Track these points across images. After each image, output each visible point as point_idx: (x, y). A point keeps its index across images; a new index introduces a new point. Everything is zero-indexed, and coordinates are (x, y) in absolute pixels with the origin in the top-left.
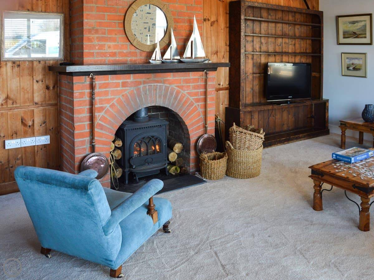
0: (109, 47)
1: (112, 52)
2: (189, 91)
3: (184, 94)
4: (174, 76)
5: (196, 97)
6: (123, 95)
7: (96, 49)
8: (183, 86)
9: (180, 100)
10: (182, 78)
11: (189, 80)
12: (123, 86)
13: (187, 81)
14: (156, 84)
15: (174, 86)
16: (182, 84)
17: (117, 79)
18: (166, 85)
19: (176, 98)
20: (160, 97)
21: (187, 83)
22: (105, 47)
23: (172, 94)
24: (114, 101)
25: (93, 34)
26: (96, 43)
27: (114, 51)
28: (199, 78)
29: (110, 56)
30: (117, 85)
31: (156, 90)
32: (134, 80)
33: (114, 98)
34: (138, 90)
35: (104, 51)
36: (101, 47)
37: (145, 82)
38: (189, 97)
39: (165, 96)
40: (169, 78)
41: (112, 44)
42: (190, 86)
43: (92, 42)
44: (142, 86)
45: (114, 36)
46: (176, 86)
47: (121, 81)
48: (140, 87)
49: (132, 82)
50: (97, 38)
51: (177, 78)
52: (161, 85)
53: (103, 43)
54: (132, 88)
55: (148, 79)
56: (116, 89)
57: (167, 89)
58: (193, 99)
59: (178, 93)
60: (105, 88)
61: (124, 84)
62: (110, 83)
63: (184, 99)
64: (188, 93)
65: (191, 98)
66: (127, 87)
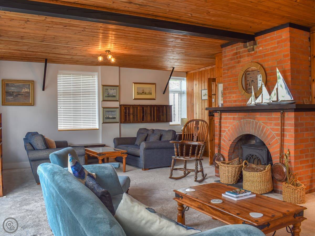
0: (233, 97)
3: (268, 129)
4: (261, 115)
6: (233, 125)
7: (228, 99)
8: (267, 123)
9: (265, 133)
10: (266, 116)
11: (271, 118)
12: (233, 120)
14: (250, 120)
16: (266, 121)
17: (231, 115)
18: (256, 121)
19: (262, 130)
20: (252, 128)
21: (270, 120)
22: (231, 97)
23: (259, 127)
24: (229, 128)
27: (235, 99)
28: (279, 118)
29: (234, 102)
30: (231, 119)
31: (250, 123)
32: (239, 117)
33: (229, 126)
34: (241, 122)
35: (231, 100)
37: (244, 118)
38: (272, 131)
39: (255, 129)
40: (258, 116)
42: (272, 123)
44: (242, 120)
45: (235, 90)
46: (262, 122)
47: (232, 117)
49: (237, 118)
51: (263, 117)
52: (253, 121)
54: (237, 121)
55: (245, 116)
56: (230, 121)
57: (256, 124)
58: (275, 133)
59: (264, 127)
60: (226, 120)
62: (228, 117)
63: (268, 132)
64: (271, 128)
66: (235, 120)
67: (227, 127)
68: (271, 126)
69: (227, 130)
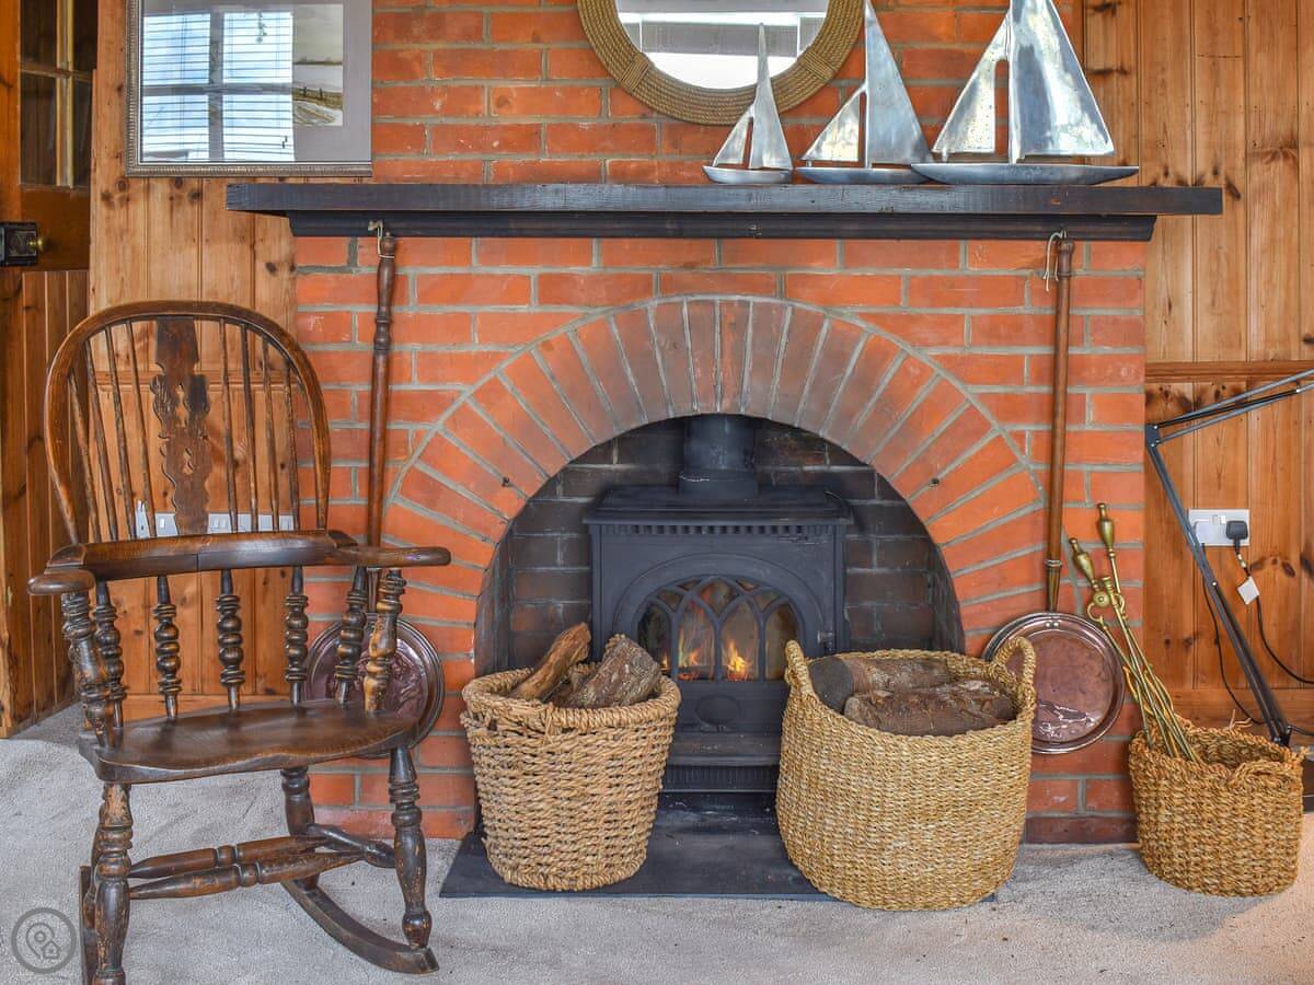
0: (502, 102)
1: (516, 128)
2: (950, 351)
3: (921, 366)
4: (851, 260)
5: (999, 389)
6: (547, 346)
7: (433, 111)
8: (912, 319)
9: (891, 401)
10: (907, 271)
11: (953, 283)
12: (544, 299)
13: (940, 293)
14: (735, 298)
15: (850, 314)
16: (905, 307)
17: (511, 259)
18: (798, 305)
19: (864, 382)
20: (762, 367)
21: (937, 301)
22: (478, 102)
23: (837, 357)
24: (500, 371)
25: (417, 40)
26: (433, 78)
27: (526, 121)
28: (1020, 281)
29: (506, 145)
30: (515, 290)
31: (738, 327)
32: (611, 271)
33: (496, 358)
34: (634, 321)
35: (472, 122)
36: (461, 100)
37: (668, 286)
38: (957, 384)
39: (795, 368)
40: (817, 269)
41: (514, 86)
42: (958, 319)
43: (412, 76)
44: (652, 304)
45: (524, 45)
46: (865, 317)
47: (533, 271)
48: (646, 310)
49: (594, 280)
50: (438, 55)
51: (870, 272)
52: (768, 306)
53: (468, 82)
54: (597, 314)
55: (690, 266)
56: (507, 308)
57: (805, 328)
58: (982, 397)
59: (877, 357)
60: (454, 300)
61: (553, 289)
62: (480, 276)
63: (922, 394)
64: (945, 360)
65: (971, 393)
66: (570, 303)
67: (469, 367)
68: (945, 343)
69: (464, 392)
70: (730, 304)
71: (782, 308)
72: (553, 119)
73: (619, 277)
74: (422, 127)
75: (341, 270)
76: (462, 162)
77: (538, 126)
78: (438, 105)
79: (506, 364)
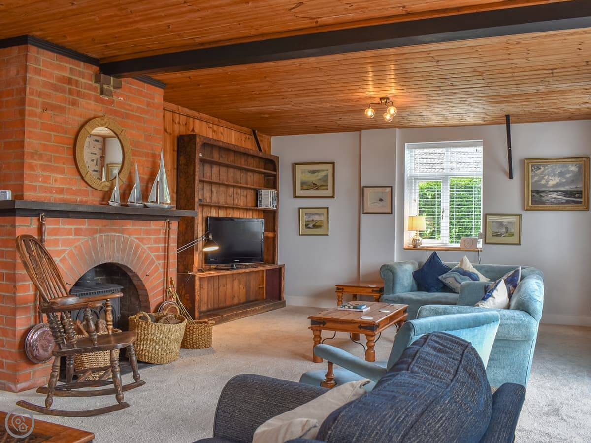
0: (56, 180)
1: (58, 188)
2: (149, 246)
3: (145, 249)
4: (134, 225)
5: (156, 254)
6: (76, 247)
7: (39, 181)
8: (143, 239)
9: (140, 257)
10: (143, 228)
11: (150, 230)
12: (76, 234)
13: (147, 232)
14: (113, 234)
15: (133, 238)
16: (143, 236)
17: (69, 224)
18: (125, 236)
19: (135, 253)
20: (118, 250)
21: (147, 234)
22: (50, 180)
23: (131, 248)
24: (66, 254)
25: (36, 160)
26: (39, 172)
27: (61, 186)
28: (160, 229)
29: (56, 192)
30: (69, 232)
31: (113, 241)
32: (90, 227)
33: (64, 250)
34: (94, 240)
35: (49, 185)
36: (46, 179)
37: (101, 231)
38: (150, 253)
39: (124, 250)
40: (128, 227)
41: (59, 176)
42: (150, 239)
43: (34, 170)
44: (98, 236)
45: (61, 165)
46: (136, 238)
47: (73, 227)
48: (96, 237)
49: (87, 229)
50: (41, 165)
51: (137, 228)
52: (119, 236)
53: (48, 174)
54: (86, 238)
55: (105, 226)
56: (67, 237)
57: (126, 240)
58: (155, 256)
59: (138, 247)
60: (56, 235)
61: (78, 232)
62: (61, 228)
64: (149, 248)
65: (152, 255)
66: (81, 236)
68: (148, 244)
70: (112, 235)
71: (122, 236)
72: (67, 186)
73: (91, 229)
74: (36, 186)
75: (28, 226)
76: (46, 196)
77: (63, 188)
78: (40, 179)
79: (66, 252)
